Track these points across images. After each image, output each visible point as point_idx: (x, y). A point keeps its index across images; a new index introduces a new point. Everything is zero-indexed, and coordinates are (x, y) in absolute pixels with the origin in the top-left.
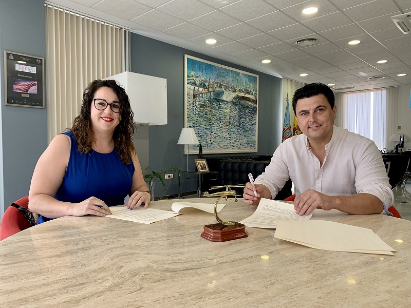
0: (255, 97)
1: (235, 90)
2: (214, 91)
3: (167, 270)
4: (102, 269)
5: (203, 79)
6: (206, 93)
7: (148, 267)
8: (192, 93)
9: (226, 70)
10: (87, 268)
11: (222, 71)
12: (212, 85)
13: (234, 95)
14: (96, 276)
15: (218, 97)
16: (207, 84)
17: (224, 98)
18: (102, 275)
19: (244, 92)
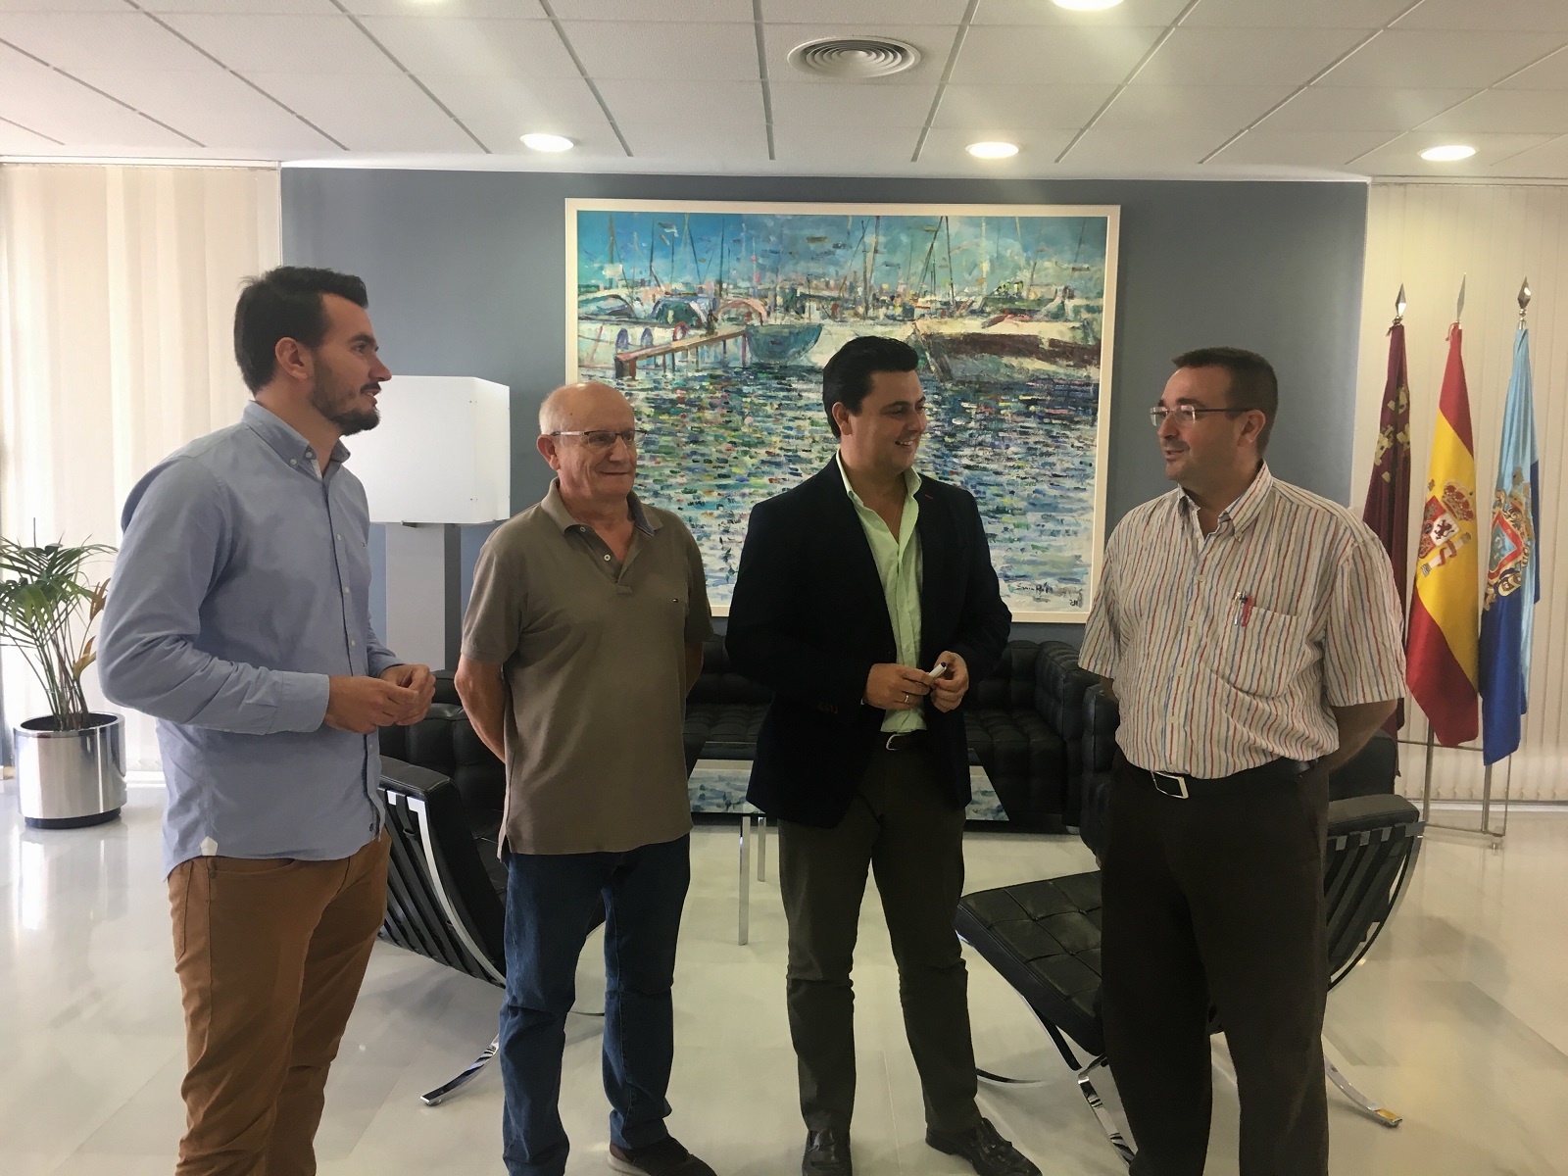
0: (1086, 327)
1: (909, 312)
2: (744, 334)
5: (678, 286)
6: (696, 346)
8: (606, 355)
9: (838, 222)
12: (736, 305)
13: (902, 333)
15: (782, 354)
16: (700, 306)
19: (981, 312)
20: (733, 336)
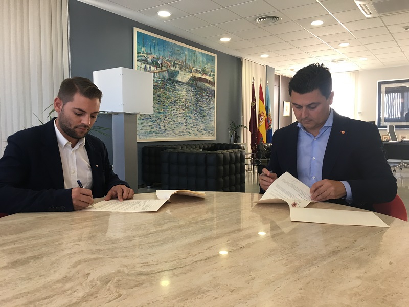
0: (213, 78)
1: (191, 70)
2: (167, 71)
3: (141, 274)
4: (66, 279)
5: (156, 56)
6: (159, 72)
7: (119, 272)
9: (181, 47)
10: (48, 279)
11: (177, 48)
12: (166, 63)
13: (190, 75)
14: (62, 287)
15: (173, 77)
16: (159, 62)
17: (179, 78)
18: (68, 286)
19: (200, 73)
20: (165, 71)
